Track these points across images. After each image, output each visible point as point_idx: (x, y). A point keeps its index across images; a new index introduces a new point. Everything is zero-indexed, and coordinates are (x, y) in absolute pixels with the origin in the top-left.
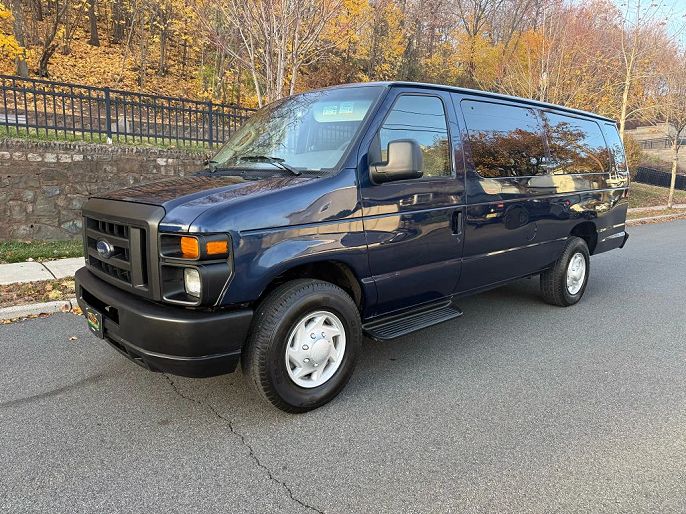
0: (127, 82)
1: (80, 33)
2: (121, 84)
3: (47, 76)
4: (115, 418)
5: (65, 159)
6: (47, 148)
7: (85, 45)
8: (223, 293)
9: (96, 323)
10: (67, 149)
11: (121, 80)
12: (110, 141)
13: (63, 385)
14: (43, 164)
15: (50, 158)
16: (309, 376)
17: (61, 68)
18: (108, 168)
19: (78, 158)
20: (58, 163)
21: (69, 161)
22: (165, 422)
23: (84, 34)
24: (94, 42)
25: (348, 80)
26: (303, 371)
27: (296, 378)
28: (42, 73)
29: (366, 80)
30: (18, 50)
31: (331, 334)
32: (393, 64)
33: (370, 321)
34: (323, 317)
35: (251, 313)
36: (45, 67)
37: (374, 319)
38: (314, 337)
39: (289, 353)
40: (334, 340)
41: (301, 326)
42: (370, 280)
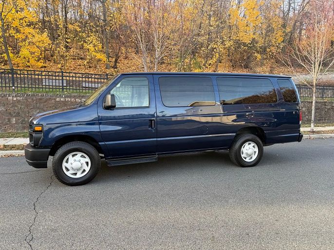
1: (132, 50)
8: (40, 142)
16: (75, 174)
17: (122, 65)
23: (134, 50)
25: (248, 58)
26: (71, 172)
27: (68, 174)
28: (115, 67)
29: (259, 56)
30: (105, 59)
31: (84, 161)
32: (277, 47)
33: (109, 159)
34: (80, 154)
35: (50, 150)
36: (116, 65)
37: (111, 159)
38: (75, 161)
39: (64, 164)
40: (87, 163)
41: (70, 156)
42: (103, 143)
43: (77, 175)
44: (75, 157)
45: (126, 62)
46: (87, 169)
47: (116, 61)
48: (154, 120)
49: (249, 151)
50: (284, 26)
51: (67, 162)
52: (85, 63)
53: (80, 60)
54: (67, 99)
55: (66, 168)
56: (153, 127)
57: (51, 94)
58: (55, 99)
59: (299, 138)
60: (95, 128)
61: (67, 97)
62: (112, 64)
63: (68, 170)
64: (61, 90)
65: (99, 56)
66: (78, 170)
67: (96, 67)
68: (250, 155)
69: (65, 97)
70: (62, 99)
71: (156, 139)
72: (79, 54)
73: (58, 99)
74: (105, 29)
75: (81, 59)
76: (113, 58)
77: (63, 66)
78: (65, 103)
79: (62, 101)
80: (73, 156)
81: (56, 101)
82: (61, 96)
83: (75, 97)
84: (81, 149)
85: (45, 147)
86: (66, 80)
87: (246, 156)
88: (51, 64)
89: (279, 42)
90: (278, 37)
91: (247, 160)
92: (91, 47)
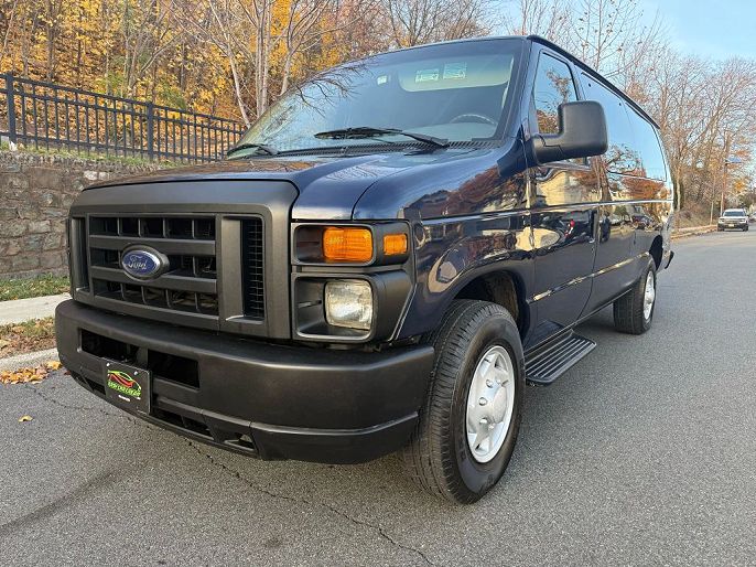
4: (184, 547)
8: (402, 320)
9: (134, 387)
12: (14, 147)
13: (52, 498)
18: (16, 182)
22: (274, 543)
34: (495, 354)
38: (489, 385)
44: (486, 372)
48: (596, 212)
56: (594, 233)
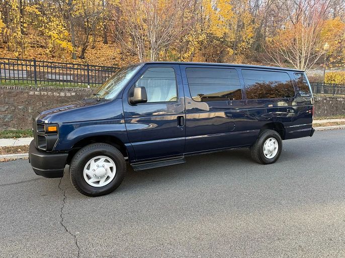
0: (117, 59)
1: (100, 39)
2: (114, 60)
3: (84, 58)
5: (68, 94)
6: (61, 90)
7: (102, 44)
8: (55, 146)
10: (69, 90)
11: (114, 59)
12: (89, 87)
14: (59, 97)
15: (62, 94)
16: (98, 182)
17: (90, 55)
19: (73, 94)
20: (65, 96)
21: (70, 95)
23: (102, 39)
24: (106, 42)
25: (221, 52)
26: (93, 180)
27: (90, 182)
28: (82, 57)
29: (231, 51)
30: (72, 48)
31: (108, 165)
32: (247, 42)
33: (134, 162)
34: (103, 158)
35: (68, 155)
36: (83, 55)
37: (137, 162)
38: (98, 166)
39: (86, 171)
40: (111, 168)
41: (92, 161)
42: (129, 144)
43: (100, 183)
44: (98, 162)
45: (94, 51)
46: (112, 175)
47: (84, 51)
48: (183, 117)
49: (270, 147)
50: (253, 22)
51: (88, 168)
52: (47, 52)
53: (40, 49)
54: (42, 93)
55: (87, 176)
56: (182, 124)
57: (22, 86)
58: (28, 93)
59: (311, 133)
60: (120, 127)
61: (43, 90)
62: (79, 54)
63: (89, 178)
64: (34, 82)
65: (64, 44)
66: (102, 177)
67: (60, 57)
68: (271, 152)
69: (40, 90)
70: (36, 93)
71: (184, 138)
72: (38, 42)
73: (31, 93)
74: (71, 14)
75: (42, 47)
76: (79, 47)
77: (20, 55)
78: (40, 98)
79: (37, 96)
80: (96, 161)
81: (29, 96)
82: (34, 89)
83: (51, 90)
84: (106, 152)
85: (62, 152)
86: (27, 70)
87: (267, 153)
88: (5, 52)
89: (249, 37)
90: (248, 33)
91: (268, 157)
92: (54, 33)
